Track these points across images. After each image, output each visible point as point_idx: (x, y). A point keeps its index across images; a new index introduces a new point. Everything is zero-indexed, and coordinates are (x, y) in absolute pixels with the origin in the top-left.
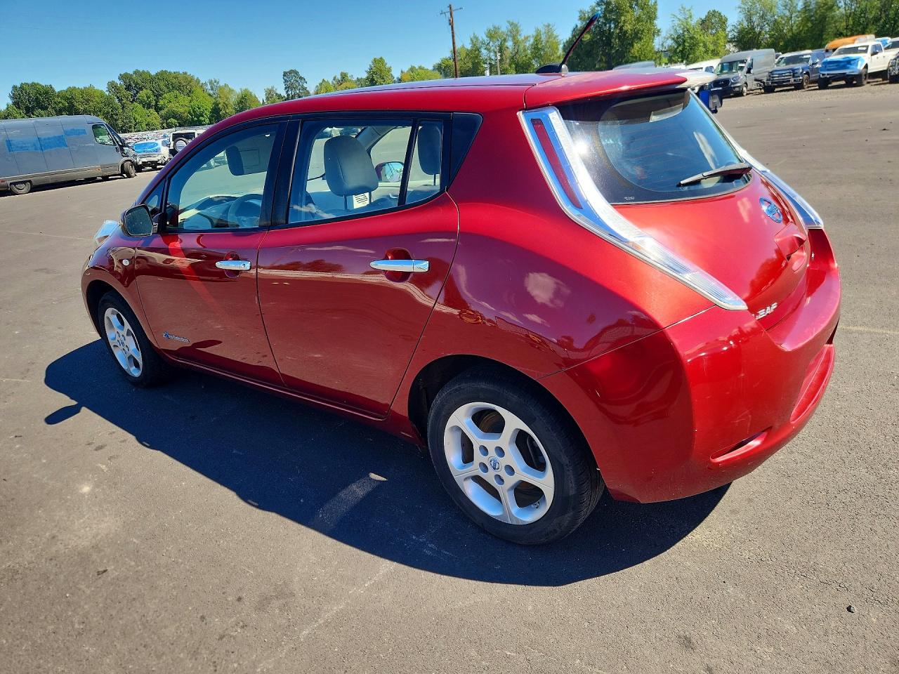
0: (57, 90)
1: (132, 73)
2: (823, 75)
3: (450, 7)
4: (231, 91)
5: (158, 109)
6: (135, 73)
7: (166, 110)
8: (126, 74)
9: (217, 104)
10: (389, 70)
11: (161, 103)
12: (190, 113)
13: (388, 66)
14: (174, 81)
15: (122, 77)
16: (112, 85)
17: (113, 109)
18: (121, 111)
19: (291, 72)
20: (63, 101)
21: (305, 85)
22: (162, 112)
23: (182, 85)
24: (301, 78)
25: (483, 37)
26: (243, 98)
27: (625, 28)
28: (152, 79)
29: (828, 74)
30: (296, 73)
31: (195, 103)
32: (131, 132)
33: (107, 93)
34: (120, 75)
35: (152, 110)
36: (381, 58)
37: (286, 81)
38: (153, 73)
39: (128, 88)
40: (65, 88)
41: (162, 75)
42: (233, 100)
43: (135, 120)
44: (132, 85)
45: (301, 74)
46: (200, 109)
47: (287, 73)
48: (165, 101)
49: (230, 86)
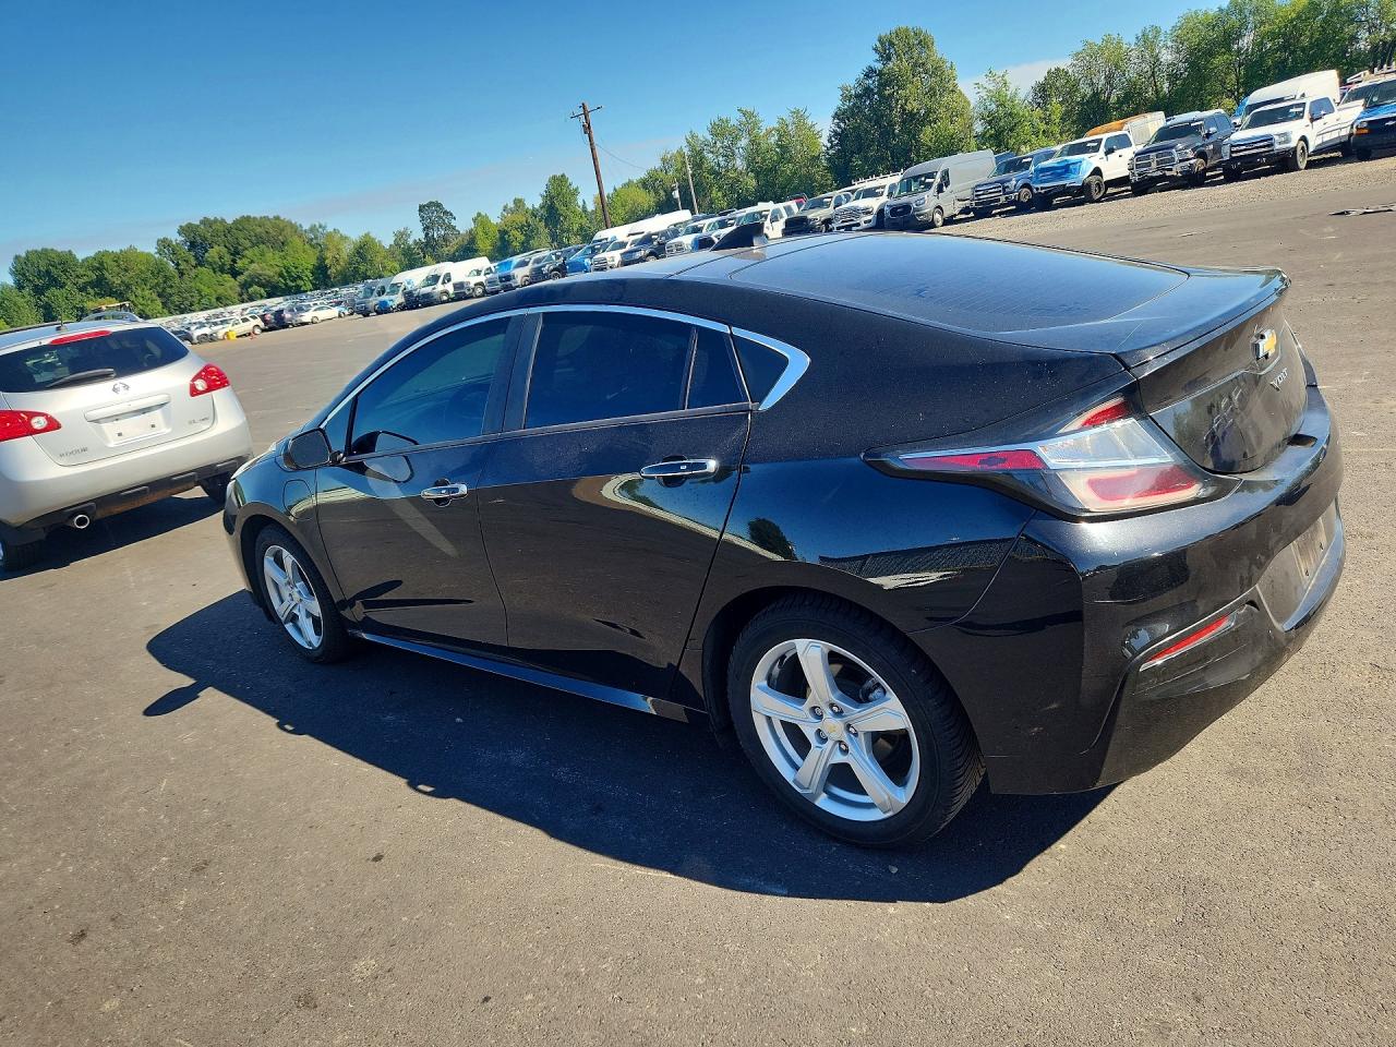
0: (80, 256)
1: (198, 223)
2: (1037, 189)
3: (584, 106)
4: (344, 238)
5: (235, 274)
6: (202, 222)
7: (246, 273)
8: (190, 225)
9: (322, 259)
10: (575, 192)
11: (240, 264)
12: (281, 275)
13: (574, 186)
14: (259, 230)
15: (182, 231)
16: (164, 244)
17: (167, 278)
18: (177, 280)
19: (431, 204)
20: (90, 273)
21: (453, 223)
22: (241, 278)
23: (273, 234)
24: (446, 213)
25: (704, 134)
26: (361, 248)
27: (909, 107)
28: (229, 230)
29: (1042, 188)
30: (438, 205)
31: (289, 262)
32: (194, 311)
33: (157, 256)
34: (181, 227)
35: (227, 277)
36: (563, 176)
37: (423, 218)
38: (229, 221)
39: (193, 245)
40: (92, 254)
41: (244, 222)
42: (347, 250)
43: (199, 292)
44: (197, 241)
45: (447, 207)
46: (296, 268)
47: (424, 206)
48: (246, 261)
49: (343, 232)
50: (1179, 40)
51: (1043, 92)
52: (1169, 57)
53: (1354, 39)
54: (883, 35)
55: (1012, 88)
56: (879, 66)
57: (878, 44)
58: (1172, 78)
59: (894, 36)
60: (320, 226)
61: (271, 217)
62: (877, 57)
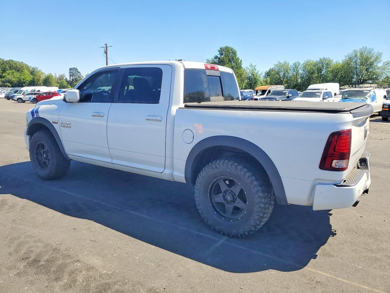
3: (106, 45)
4: (43, 73)
7: (5, 78)
9: (34, 79)
12: (18, 81)
14: (14, 65)
19: (74, 68)
21: (80, 75)
22: (3, 79)
23: (17, 68)
24: (79, 72)
28: (4, 63)
30: (77, 69)
31: (22, 77)
37: (70, 72)
38: (5, 60)
42: (42, 77)
46: (24, 80)
47: (71, 69)
48: (6, 74)
49: (43, 71)
50: (305, 67)
51: (268, 74)
52: (301, 72)
53: (352, 78)
54: (221, 47)
55: (257, 70)
56: (219, 56)
57: (220, 50)
58: (302, 78)
59: (225, 48)
60: (36, 68)
61: (20, 62)
62: (219, 53)
